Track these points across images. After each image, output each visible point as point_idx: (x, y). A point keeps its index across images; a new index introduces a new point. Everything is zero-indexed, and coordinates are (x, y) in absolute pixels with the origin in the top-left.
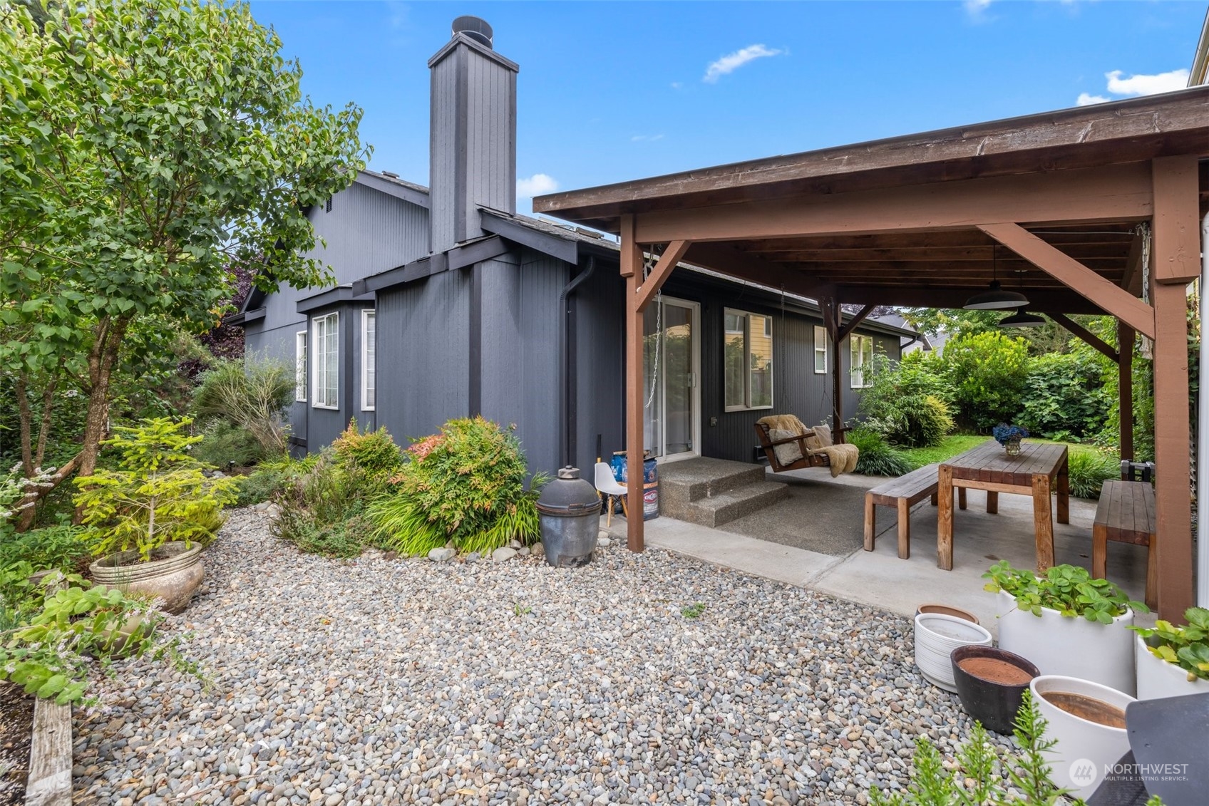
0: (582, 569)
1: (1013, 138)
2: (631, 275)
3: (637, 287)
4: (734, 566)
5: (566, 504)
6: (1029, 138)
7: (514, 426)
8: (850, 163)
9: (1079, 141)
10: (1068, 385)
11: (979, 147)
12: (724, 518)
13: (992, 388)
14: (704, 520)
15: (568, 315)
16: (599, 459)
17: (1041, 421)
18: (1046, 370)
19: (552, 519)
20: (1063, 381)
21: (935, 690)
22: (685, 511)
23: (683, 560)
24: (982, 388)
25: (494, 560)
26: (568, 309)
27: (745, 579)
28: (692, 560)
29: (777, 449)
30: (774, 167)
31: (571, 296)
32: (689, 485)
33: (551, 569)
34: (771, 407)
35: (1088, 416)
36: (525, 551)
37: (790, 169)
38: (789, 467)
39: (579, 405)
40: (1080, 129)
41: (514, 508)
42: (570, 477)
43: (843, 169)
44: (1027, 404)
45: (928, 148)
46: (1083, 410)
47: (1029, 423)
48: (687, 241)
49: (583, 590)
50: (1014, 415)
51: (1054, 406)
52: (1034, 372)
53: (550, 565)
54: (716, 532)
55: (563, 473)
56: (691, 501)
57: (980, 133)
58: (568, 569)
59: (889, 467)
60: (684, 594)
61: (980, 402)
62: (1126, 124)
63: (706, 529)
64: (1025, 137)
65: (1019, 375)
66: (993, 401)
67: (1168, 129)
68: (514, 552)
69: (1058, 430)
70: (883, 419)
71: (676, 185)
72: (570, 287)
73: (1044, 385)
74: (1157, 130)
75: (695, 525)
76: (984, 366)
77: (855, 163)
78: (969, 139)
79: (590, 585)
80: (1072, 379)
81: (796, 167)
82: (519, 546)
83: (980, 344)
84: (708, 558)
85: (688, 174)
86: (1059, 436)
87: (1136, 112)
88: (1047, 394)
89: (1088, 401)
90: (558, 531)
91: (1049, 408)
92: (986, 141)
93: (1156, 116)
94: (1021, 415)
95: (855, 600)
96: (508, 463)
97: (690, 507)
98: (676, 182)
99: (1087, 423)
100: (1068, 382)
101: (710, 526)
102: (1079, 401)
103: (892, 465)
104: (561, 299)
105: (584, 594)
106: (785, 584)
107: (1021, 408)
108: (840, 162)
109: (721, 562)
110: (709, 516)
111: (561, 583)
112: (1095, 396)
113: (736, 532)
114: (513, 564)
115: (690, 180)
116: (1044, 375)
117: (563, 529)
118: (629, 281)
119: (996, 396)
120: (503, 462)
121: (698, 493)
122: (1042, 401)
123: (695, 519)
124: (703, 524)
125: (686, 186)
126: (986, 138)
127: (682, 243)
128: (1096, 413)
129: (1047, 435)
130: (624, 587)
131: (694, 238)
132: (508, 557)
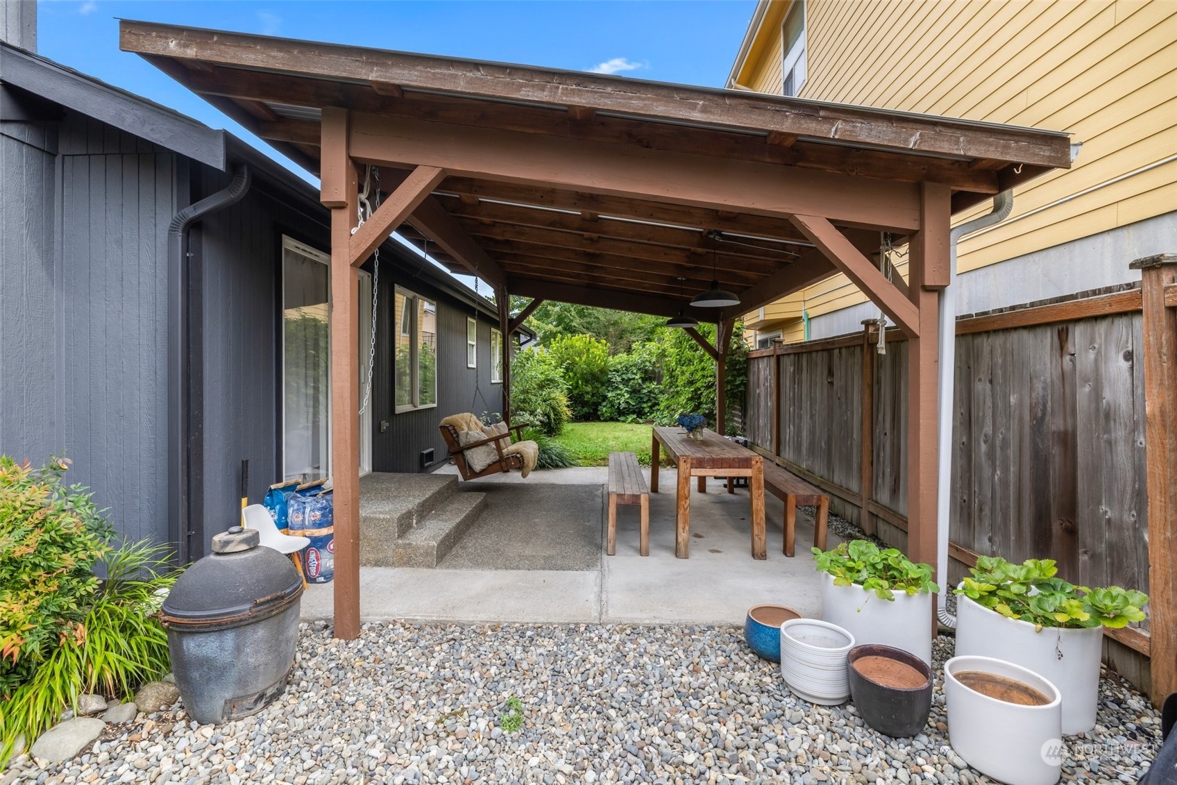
0: (276, 708)
1: (861, 128)
2: (341, 206)
3: (351, 228)
4: (504, 619)
5: (243, 602)
6: (874, 133)
7: (65, 463)
8: (704, 110)
9: (910, 147)
10: (634, 379)
11: (834, 129)
12: (446, 551)
13: (586, 382)
14: (421, 559)
15: (186, 261)
16: (244, 500)
17: (618, 408)
18: (619, 367)
19: (213, 637)
20: (630, 376)
21: (823, 711)
22: (390, 553)
23: (428, 629)
24: (580, 382)
25: (43, 764)
26: (186, 248)
27: (529, 633)
28: (442, 626)
29: (468, 454)
30: (609, 89)
31: (194, 228)
32: (397, 515)
33: (208, 731)
34: (435, 405)
35: (644, 402)
36: (122, 712)
37: (631, 98)
38: (484, 472)
39: (206, 414)
40: (912, 135)
41: (82, 629)
42: (244, 547)
43: (696, 116)
44: (610, 395)
45: (787, 116)
46: (642, 398)
47: (610, 410)
48: (444, 170)
49: (305, 754)
50: (600, 404)
51: (627, 396)
52: (612, 369)
53: (201, 723)
54: (440, 573)
55: (227, 543)
56: (399, 537)
57: (836, 115)
58: (250, 720)
59: (552, 459)
60: (473, 689)
61: (578, 394)
62: (943, 141)
63: (424, 572)
64: (871, 130)
65: (603, 371)
66: (587, 393)
67: (969, 154)
68: (96, 726)
69: (628, 414)
70: (532, 413)
71: (455, 77)
72: (192, 212)
73: (619, 379)
74: (962, 153)
75: (408, 569)
76: (582, 361)
77: (710, 112)
78: (824, 118)
79: (310, 735)
80: (636, 374)
81: (639, 98)
82: (103, 705)
83: (578, 344)
84: (465, 616)
85: (476, 65)
86: (630, 419)
87: (949, 132)
88: (621, 386)
89: (645, 391)
90: (226, 657)
91: (623, 397)
92: (839, 124)
93: (962, 139)
94: (604, 404)
95: (658, 622)
96: (65, 542)
97: (398, 546)
98: (452, 71)
99: (644, 408)
100: (633, 376)
101: (429, 567)
102: (639, 391)
103: (554, 457)
104: (172, 230)
105: (310, 763)
106: (577, 624)
107: (605, 398)
108: (693, 107)
109: (483, 617)
110: (427, 554)
111: (246, 756)
112: (649, 387)
113: (463, 566)
114: (104, 756)
115: (478, 74)
116: (617, 371)
117: (238, 649)
118: (335, 215)
119: (589, 389)
120: (54, 542)
121: (404, 525)
122: (619, 392)
123: (407, 561)
124: (419, 565)
125: (470, 82)
126: (840, 122)
127: (437, 171)
128: (649, 400)
129: (622, 418)
130: (373, 715)
131: (458, 168)
132: (83, 742)
